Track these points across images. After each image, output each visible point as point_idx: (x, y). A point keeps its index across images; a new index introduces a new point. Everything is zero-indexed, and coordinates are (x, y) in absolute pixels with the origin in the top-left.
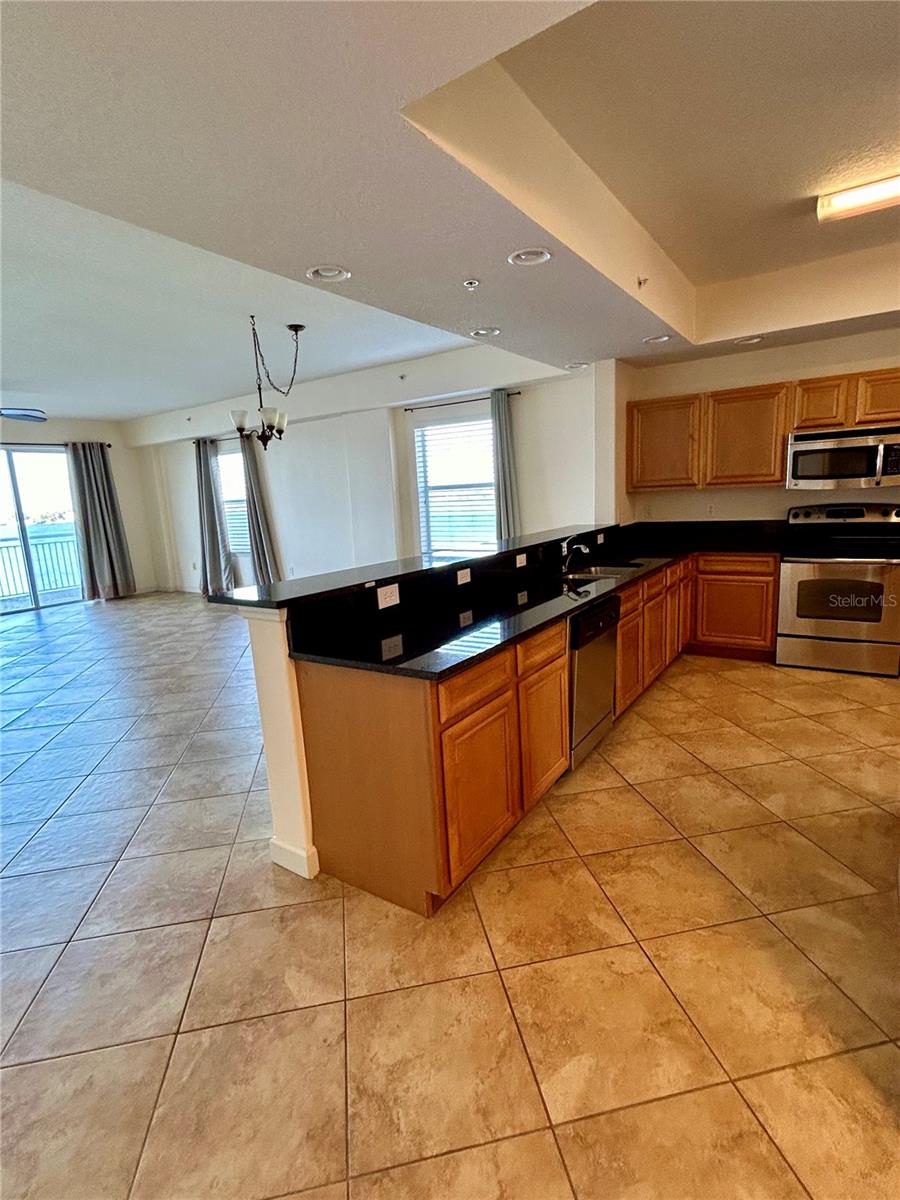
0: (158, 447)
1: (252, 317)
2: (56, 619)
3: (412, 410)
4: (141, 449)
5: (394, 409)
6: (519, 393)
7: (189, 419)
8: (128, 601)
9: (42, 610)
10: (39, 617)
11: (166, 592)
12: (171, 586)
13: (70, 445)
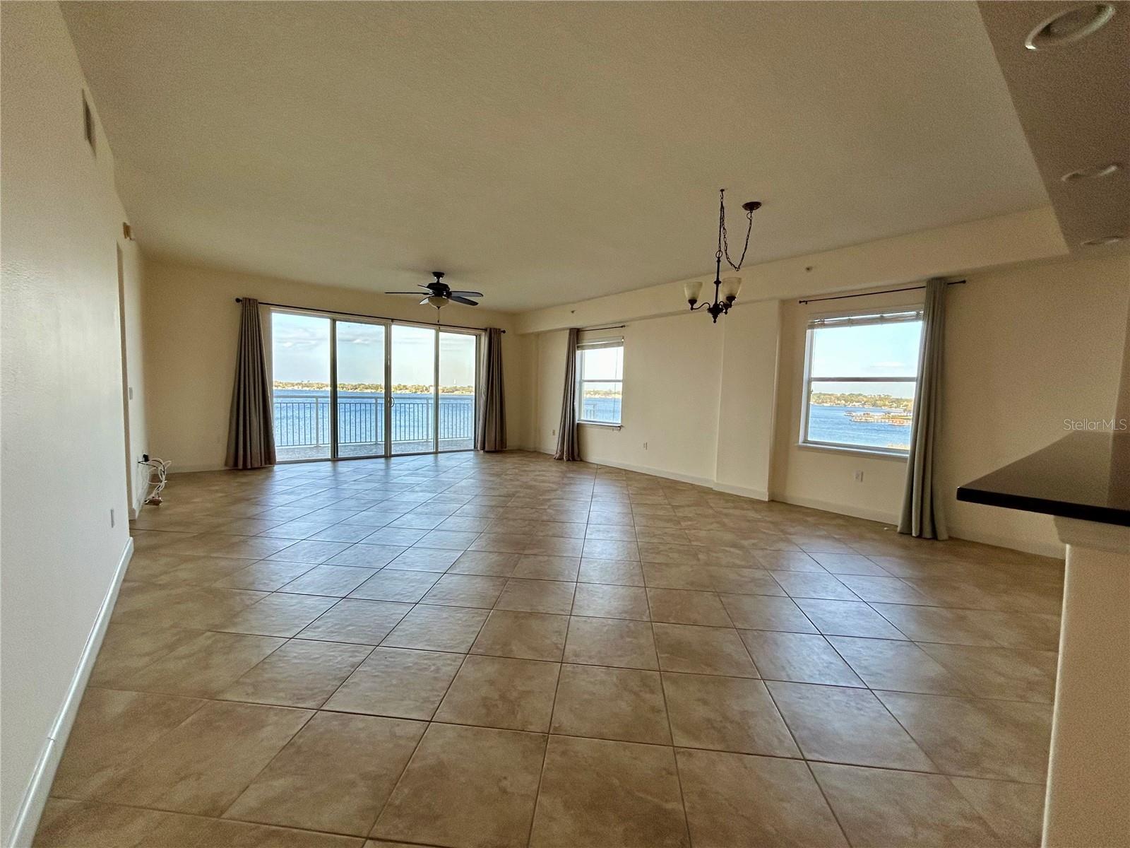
0: (538, 335)
1: (722, 191)
2: (453, 463)
3: (806, 302)
4: (524, 336)
5: (784, 303)
6: (964, 282)
7: (573, 312)
8: (501, 455)
9: (439, 454)
10: (436, 459)
11: (530, 452)
12: (531, 446)
13: (488, 330)
